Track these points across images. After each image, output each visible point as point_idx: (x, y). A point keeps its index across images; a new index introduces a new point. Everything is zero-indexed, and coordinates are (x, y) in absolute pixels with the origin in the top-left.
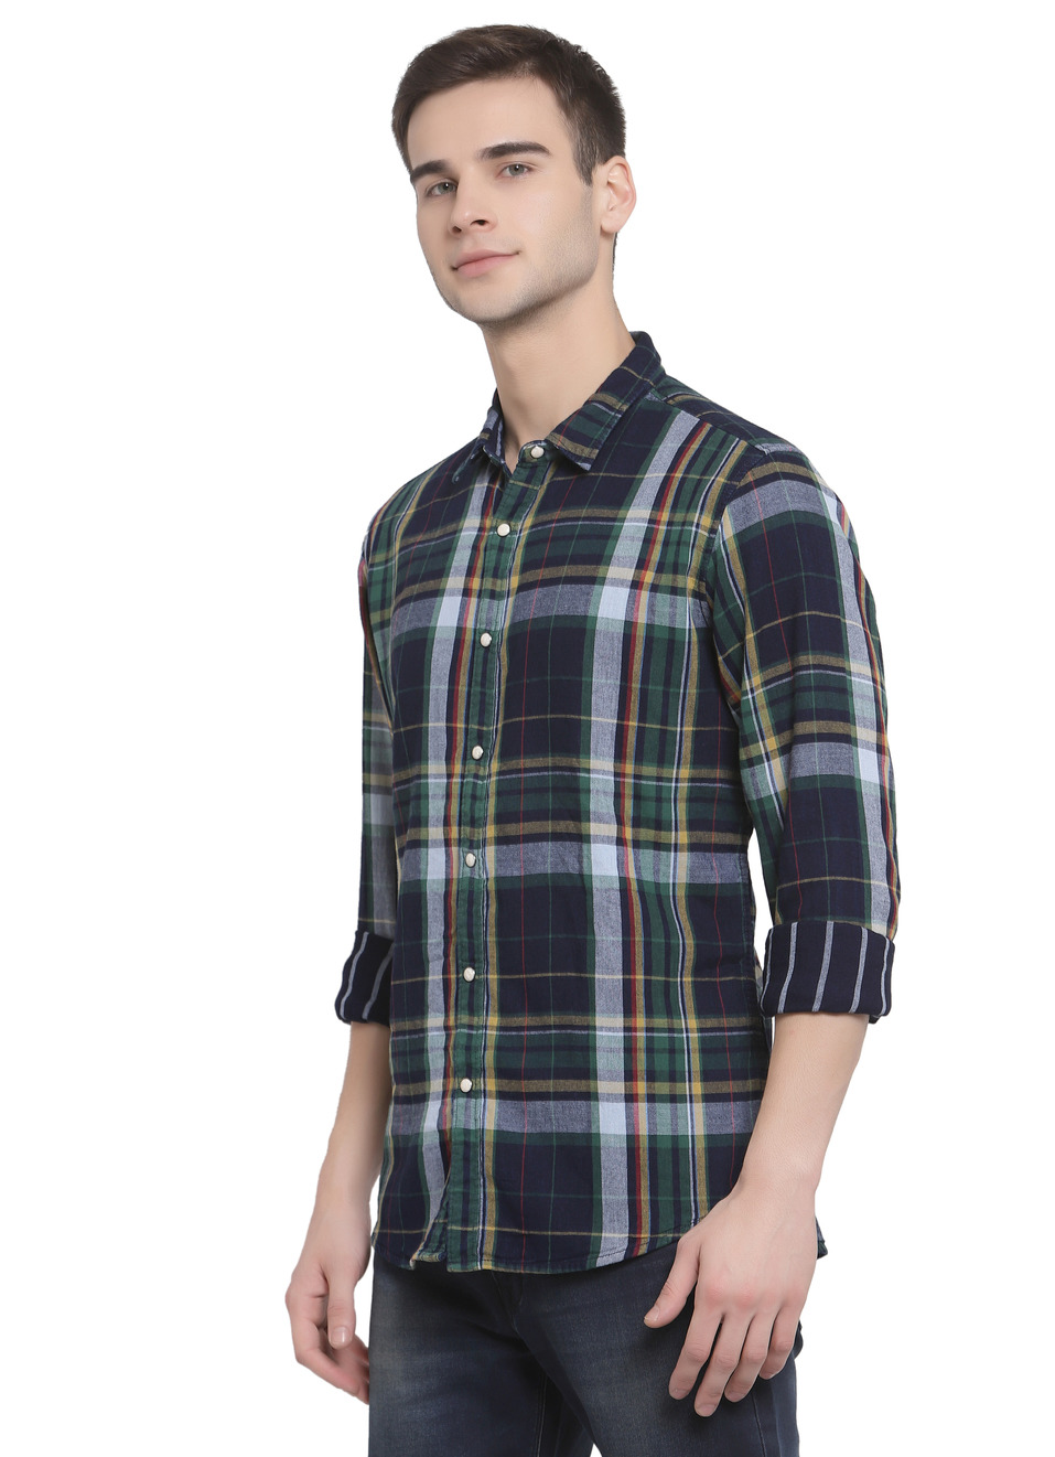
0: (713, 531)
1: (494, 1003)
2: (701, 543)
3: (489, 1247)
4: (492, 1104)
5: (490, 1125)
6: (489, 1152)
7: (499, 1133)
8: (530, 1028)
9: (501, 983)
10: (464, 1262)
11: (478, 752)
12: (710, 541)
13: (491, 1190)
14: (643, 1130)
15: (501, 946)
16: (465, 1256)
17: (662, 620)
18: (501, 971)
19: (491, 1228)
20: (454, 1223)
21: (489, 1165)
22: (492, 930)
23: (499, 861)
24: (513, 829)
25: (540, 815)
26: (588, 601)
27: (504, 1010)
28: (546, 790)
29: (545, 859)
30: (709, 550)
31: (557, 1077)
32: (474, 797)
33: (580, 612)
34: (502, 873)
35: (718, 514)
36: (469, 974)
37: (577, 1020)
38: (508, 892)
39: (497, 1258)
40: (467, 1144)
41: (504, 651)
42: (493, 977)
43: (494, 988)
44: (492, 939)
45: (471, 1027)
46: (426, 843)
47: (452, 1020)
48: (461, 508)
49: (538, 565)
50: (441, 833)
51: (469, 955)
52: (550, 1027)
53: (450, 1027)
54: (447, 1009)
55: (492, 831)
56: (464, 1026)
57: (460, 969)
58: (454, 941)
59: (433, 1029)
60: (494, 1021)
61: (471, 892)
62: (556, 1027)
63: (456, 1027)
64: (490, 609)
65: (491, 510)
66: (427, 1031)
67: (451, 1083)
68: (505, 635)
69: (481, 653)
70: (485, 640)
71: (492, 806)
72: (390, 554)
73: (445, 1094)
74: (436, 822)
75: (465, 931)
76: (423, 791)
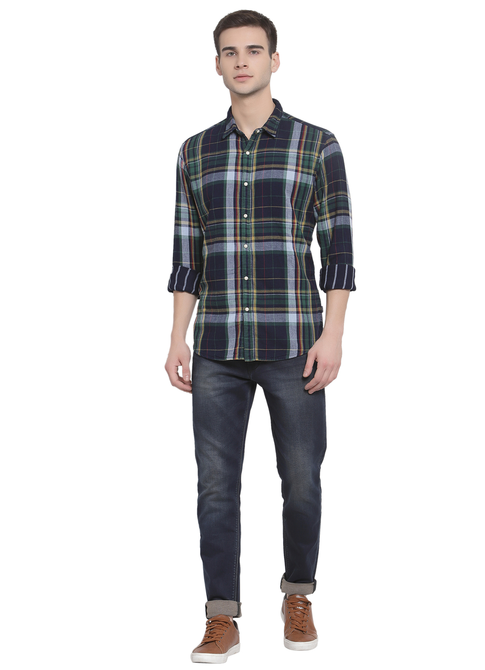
0: (319, 157)
1: (255, 286)
2: (315, 160)
3: (257, 355)
4: (256, 314)
5: (256, 320)
6: (256, 328)
7: (258, 323)
8: (266, 293)
9: (257, 281)
10: (250, 359)
11: (246, 216)
12: (318, 160)
13: (256, 338)
14: (301, 321)
15: (257, 271)
16: (250, 357)
17: (304, 181)
18: (257, 277)
19: (257, 349)
20: (246, 348)
21: (256, 332)
22: (254, 266)
23: (256, 247)
24: (260, 238)
25: (269, 234)
26: (283, 175)
27: (258, 288)
28: (270, 227)
29: (270, 247)
30: (317, 162)
31: (275, 307)
32: (246, 229)
33: (281, 177)
34: (257, 250)
35: (320, 153)
36: (246, 278)
37: (281, 291)
38: (260, 256)
39: (259, 357)
40: (249, 326)
41: (253, 187)
42: (254, 279)
43: (255, 282)
44: (254, 269)
45: (248, 293)
46: (226, 242)
47: (239, 291)
48: (225, 146)
49: (262, 164)
50: (232, 238)
51: (246, 273)
52: (273, 293)
53: (238, 293)
54: (236, 288)
55: (253, 238)
56: (246, 293)
57: (242, 277)
58: (239, 269)
59: (230, 294)
60: (255, 291)
61: (247, 255)
62: (275, 293)
63: (242, 293)
64: (247, 175)
65: (240, 147)
66: (227, 294)
67: (240, 309)
68: (253, 183)
69: (245, 187)
70: (246, 184)
71: (253, 231)
72: (196, 159)
73: (237, 312)
74: (230, 235)
75: (245, 266)
76: (224, 227)
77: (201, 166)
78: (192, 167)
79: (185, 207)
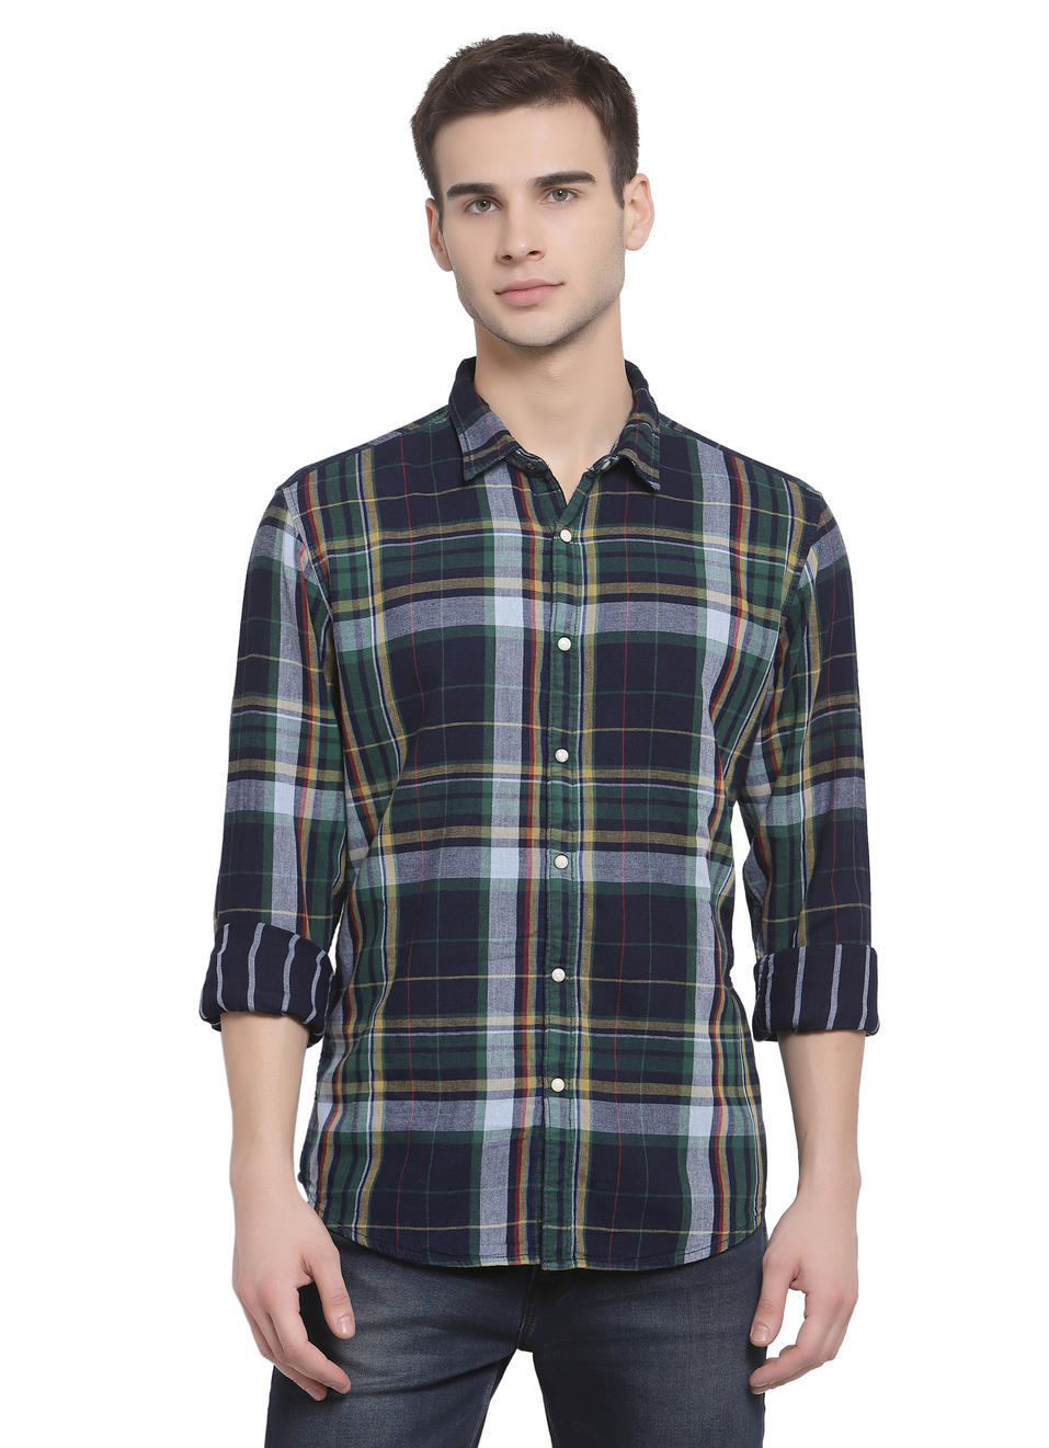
0: (799, 569)
1: (585, 1006)
2: (787, 580)
3: (581, 1247)
4: (586, 1104)
5: (586, 1125)
6: (585, 1152)
7: (595, 1135)
8: (620, 1031)
9: (594, 985)
10: (560, 1261)
11: (562, 755)
12: (796, 579)
13: (583, 1189)
14: (723, 1132)
15: (596, 950)
16: (560, 1255)
17: (754, 651)
18: (594, 974)
19: (580, 1227)
20: (550, 1222)
21: (585, 1165)
22: (588, 933)
23: (597, 866)
24: (613, 836)
25: (640, 826)
27: (595, 1012)
28: (644, 801)
29: (644, 868)
30: (794, 587)
31: (647, 1080)
32: (566, 800)
34: (601, 878)
35: (803, 553)
36: (559, 975)
37: (672, 1026)
38: (609, 899)
39: (589, 1257)
40: (563, 1144)
41: (590, 659)
42: (585, 979)
43: (586, 990)
44: (587, 943)
45: (563, 1027)
46: (488, 843)
47: (531, 1019)
48: (474, 507)
49: (620, 577)
50: (514, 833)
51: (558, 956)
52: (642, 1032)
53: (525, 1027)
54: (520, 1008)
55: (589, 836)
56: (555, 1026)
57: (543, 969)
58: (533, 941)
59: (496, 1028)
60: (586, 1023)
61: (565, 895)
62: (649, 1033)
63: (541, 1026)
64: (569, 614)
65: (531, 512)
66: (485, 1028)
67: (531, 1083)
68: (590, 643)
69: (560, 656)
70: (565, 644)
71: (590, 812)
72: (357, 542)
73: (520, 1094)
74: (505, 822)
75: (559, 933)
76: (485, 790)
77: (377, 571)
78: (344, 571)
79: (290, 713)
